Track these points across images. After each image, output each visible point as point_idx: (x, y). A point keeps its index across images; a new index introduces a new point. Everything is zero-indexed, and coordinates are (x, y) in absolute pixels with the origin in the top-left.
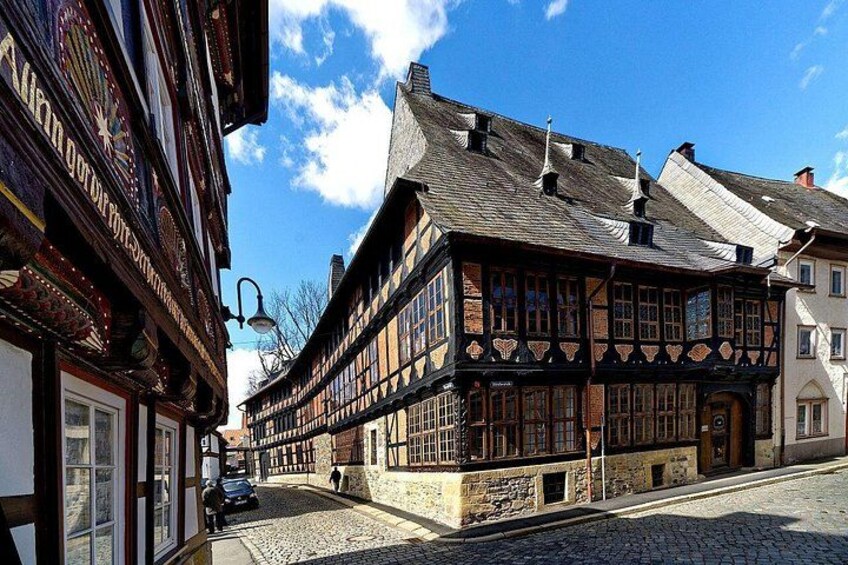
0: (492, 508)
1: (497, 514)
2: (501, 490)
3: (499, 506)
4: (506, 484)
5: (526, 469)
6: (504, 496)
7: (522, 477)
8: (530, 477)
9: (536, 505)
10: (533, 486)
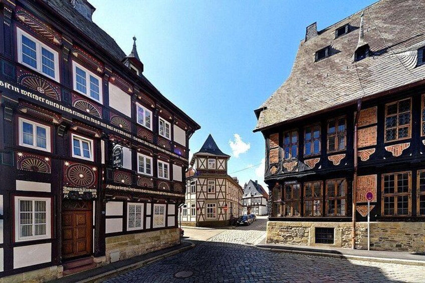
0: (282, 238)
1: (285, 242)
2: (288, 231)
3: (286, 239)
4: (290, 229)
5: (304, 223)
6: (289, 234)
7: (301, 227)
8: (306, 228)
9: (309, 242)
10: (308, 232)
